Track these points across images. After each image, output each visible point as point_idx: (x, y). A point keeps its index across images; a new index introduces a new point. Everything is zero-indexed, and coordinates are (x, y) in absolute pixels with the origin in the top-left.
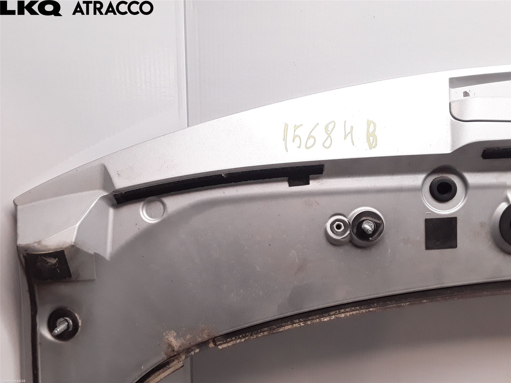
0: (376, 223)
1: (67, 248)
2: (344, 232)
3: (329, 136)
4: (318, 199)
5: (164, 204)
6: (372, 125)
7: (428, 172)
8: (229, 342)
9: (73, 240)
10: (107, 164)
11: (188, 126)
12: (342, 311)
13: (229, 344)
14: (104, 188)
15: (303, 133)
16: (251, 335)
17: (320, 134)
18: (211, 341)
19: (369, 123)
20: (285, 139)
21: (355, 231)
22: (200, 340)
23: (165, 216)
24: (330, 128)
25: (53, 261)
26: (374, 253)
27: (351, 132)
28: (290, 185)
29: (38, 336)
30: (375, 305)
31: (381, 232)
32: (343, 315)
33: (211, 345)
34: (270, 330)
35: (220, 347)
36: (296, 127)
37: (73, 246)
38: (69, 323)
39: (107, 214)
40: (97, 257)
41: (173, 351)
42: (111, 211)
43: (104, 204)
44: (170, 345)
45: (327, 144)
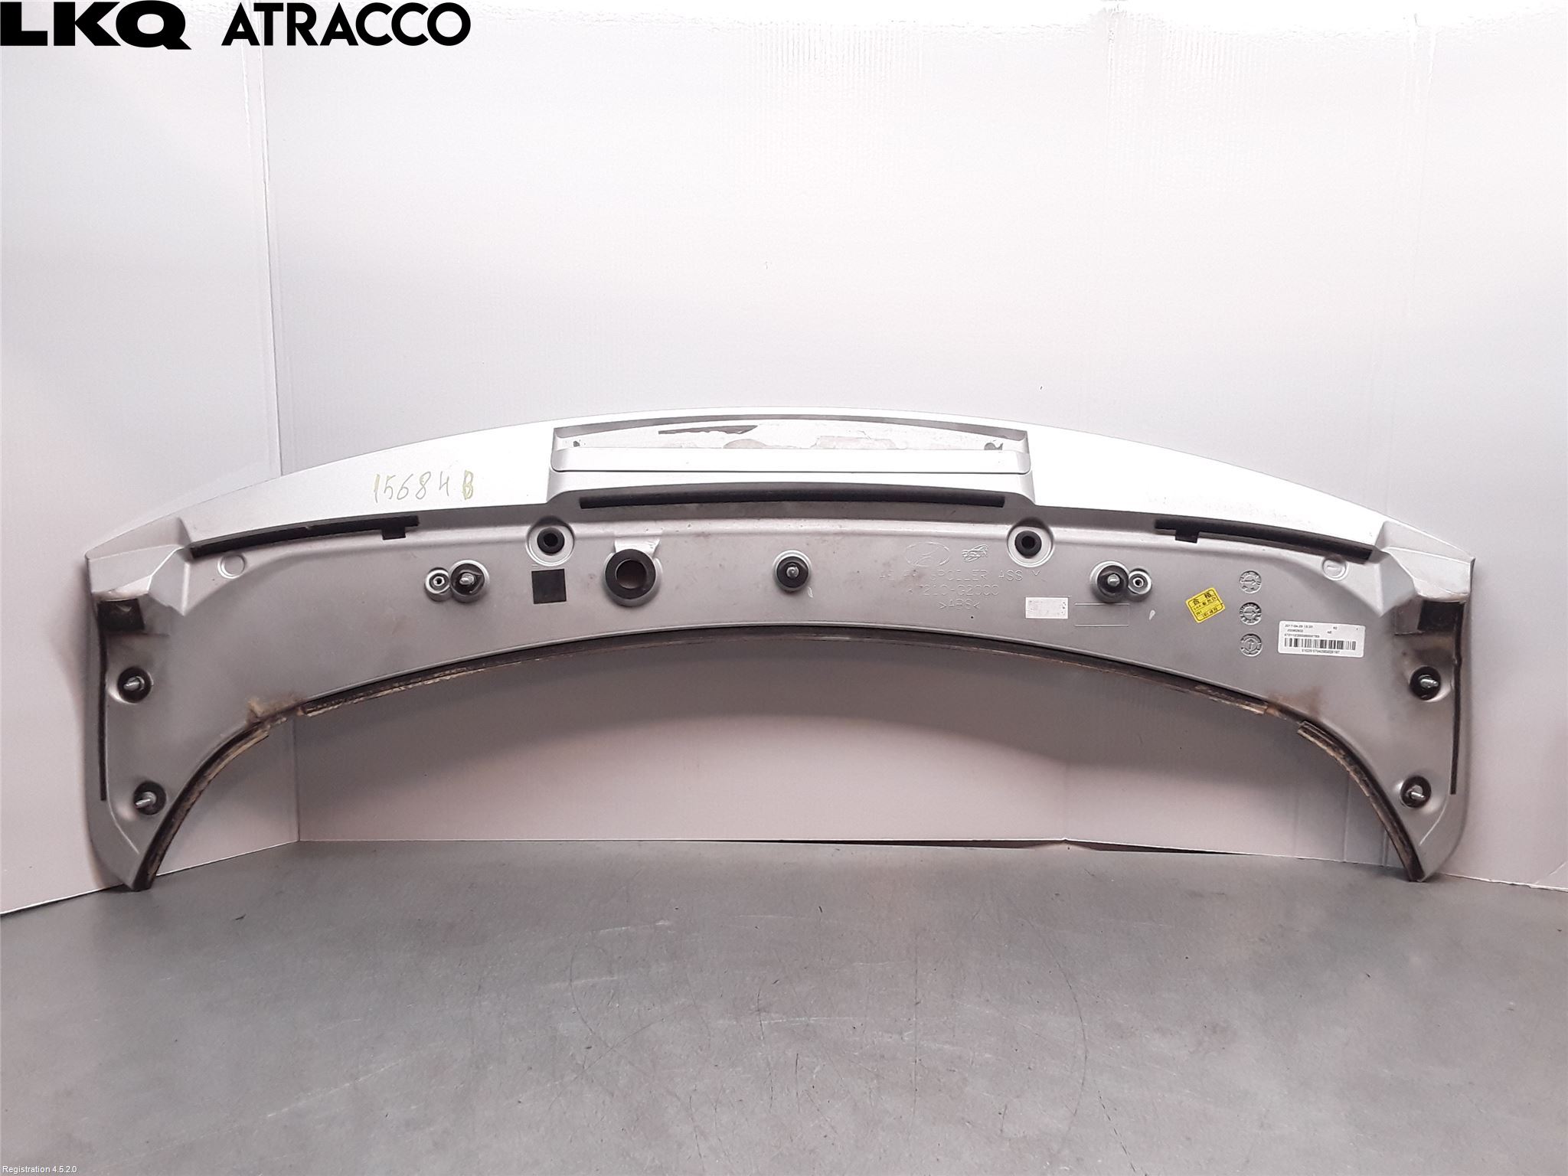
0: (476, 576)
1: (141, 597)
2: (444, 586)
3: (423, 487)
4: (416, 553)
5: (244, 559)
6: (469, 477)
7: (534, 524)
8: (321, 709)
9: (148, 589)
10: (182, 518)
11: (282, 475)
12: (447, 672)
13: (320, 712)
14: (180, 542)
15: (396, 484)
16: (346, 701)
17: (414, 485)
18: (299, 708)
19: (467, 473)
20: (375, 491)
21: (454, 584)
22: (286, 705)
23: (245, 571)
24: (425, 480)
25: (127, 610)
26: (479, 608)
27: (447, 483)
28: (384, 539)
29: (107, 697)
30: (484, 665)
31: (482, 585)
32: (448, 678)
33: (300, 713)
34: (368, 695)
35: (310, 715)
36: (389, 478)
37: (146, 595)
38: (140, 681)
39: (183, 567)
40: (171, 611)
41: (257, 717)
42: (187, 566)
43: (179, 559)
44: (252, 711)
45: (420, 496)
